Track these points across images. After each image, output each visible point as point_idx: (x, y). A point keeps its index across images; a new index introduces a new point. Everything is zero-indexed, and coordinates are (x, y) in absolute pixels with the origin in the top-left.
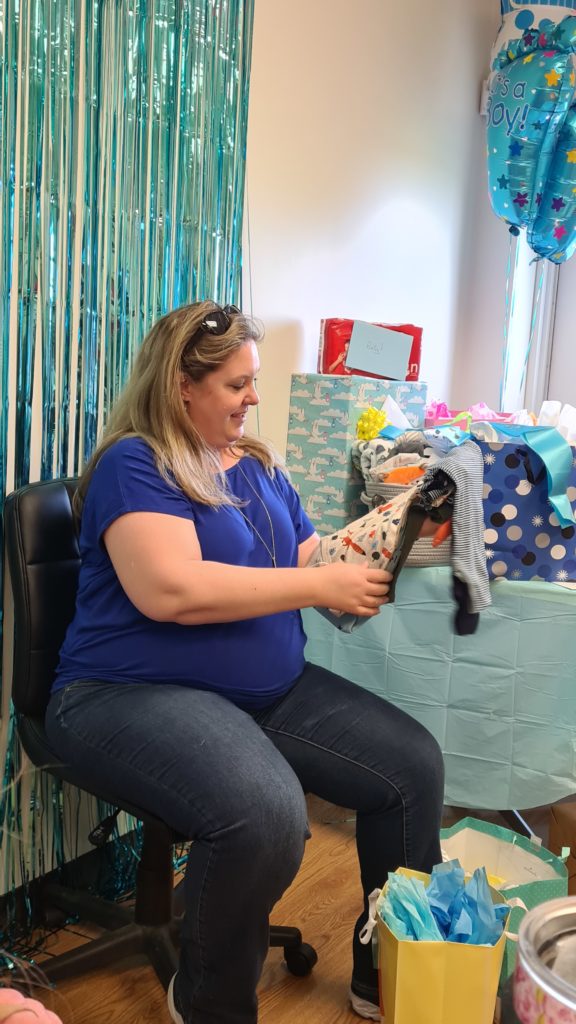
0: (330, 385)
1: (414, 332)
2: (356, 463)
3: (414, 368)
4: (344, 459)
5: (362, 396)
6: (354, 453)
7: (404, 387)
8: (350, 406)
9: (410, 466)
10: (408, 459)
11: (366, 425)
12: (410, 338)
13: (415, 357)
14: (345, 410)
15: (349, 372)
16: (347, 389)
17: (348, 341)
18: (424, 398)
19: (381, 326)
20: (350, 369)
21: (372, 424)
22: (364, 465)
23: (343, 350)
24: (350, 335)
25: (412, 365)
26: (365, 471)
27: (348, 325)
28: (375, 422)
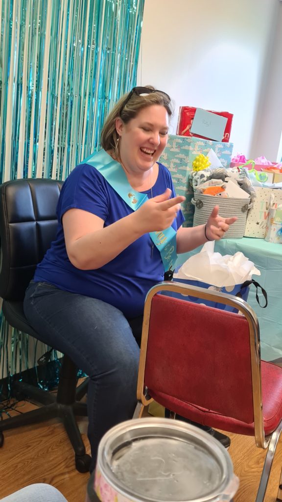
0: (180, 141)
1: (229, 116)
2: (191, 183)
3: (227, 135)
4: (185, 181)
5: (197, 148)
6: (190, 178)
7: (220, 145)
8: (190, 153)
9: (217, 186)
10: (217, 182)
11: (197, 163)
12: (226, 119)
13: (228, 129)
14: (187, 155)
15: (192, 135)
16: (189, 144)
17: (193, 119)
18: (231, 152)
19: (211, 112)
20: (192, 133)
21: (200, 163)
22: (194, 184)
23: (189, 123)
24: (194, 116)
25: (226, 134)
26: (194, 187)
27: (193, 110)
28: (202, 162)
